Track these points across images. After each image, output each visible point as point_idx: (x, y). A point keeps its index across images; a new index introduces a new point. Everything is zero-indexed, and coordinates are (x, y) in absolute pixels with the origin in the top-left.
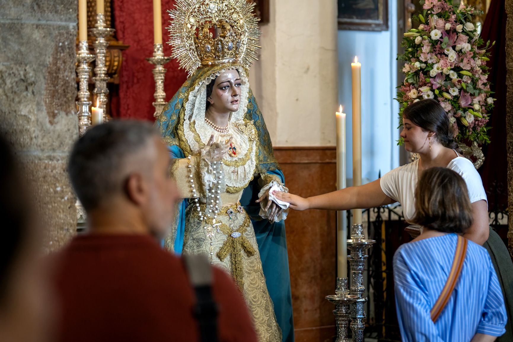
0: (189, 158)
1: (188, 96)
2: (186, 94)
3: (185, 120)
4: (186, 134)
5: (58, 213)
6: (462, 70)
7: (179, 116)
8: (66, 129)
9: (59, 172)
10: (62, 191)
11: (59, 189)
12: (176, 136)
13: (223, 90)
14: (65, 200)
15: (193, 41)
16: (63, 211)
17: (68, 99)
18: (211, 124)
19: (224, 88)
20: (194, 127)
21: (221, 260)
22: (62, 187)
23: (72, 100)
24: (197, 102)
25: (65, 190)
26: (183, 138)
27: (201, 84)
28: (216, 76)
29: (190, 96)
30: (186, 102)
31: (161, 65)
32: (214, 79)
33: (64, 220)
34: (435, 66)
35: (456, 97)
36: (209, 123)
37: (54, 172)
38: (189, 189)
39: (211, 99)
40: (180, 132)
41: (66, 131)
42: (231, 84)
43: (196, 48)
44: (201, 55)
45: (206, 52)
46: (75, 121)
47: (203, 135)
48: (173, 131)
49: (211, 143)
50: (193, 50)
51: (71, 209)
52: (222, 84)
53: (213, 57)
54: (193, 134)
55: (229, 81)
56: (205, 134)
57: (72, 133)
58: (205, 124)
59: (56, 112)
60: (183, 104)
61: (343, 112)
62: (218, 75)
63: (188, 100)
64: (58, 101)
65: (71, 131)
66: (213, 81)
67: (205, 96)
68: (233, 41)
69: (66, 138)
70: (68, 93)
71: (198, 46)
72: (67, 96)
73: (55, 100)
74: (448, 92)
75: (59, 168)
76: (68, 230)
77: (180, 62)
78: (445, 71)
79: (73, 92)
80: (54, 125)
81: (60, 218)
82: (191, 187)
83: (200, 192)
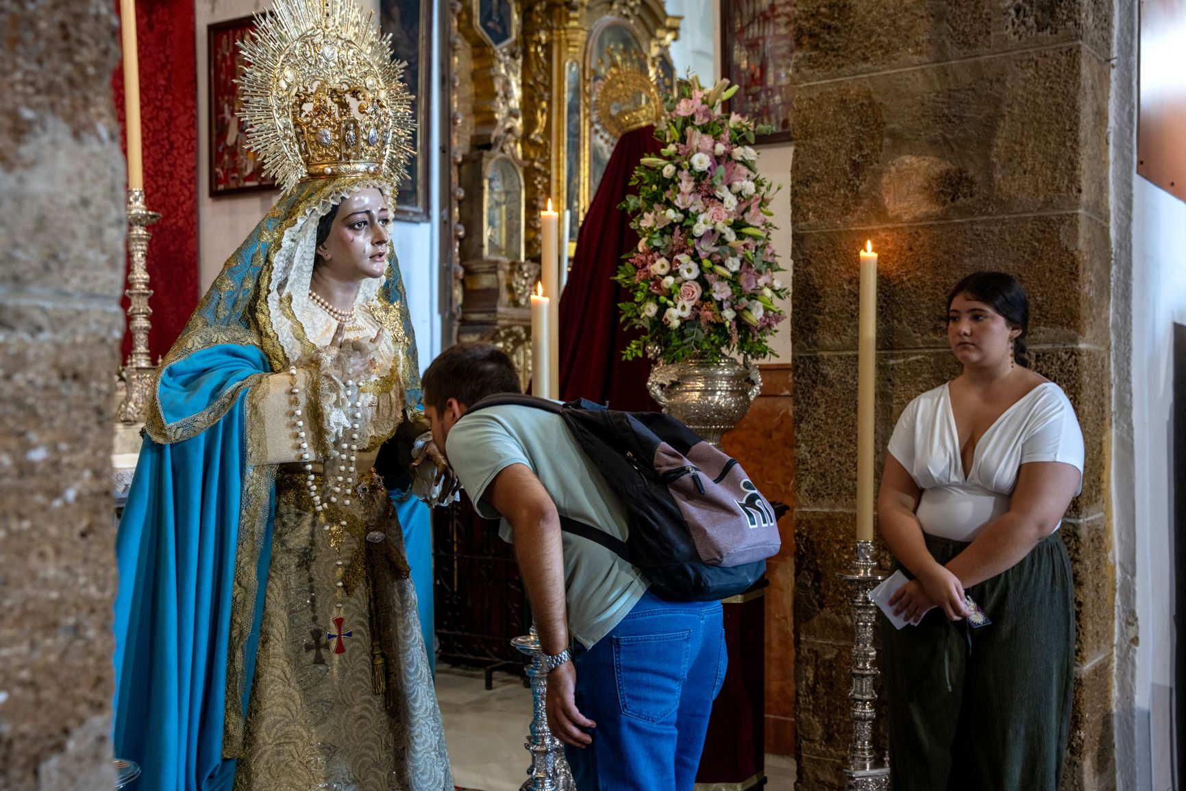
0: (294, 372)
1: (280, 238)
2: (276, 235)
3: (269, 292)
4: (274, 322)
5: (34, 561)
6: (748, 226)
7: (258, 281)
8: (71, 197)
9: (40, 381)
10: (55, 465)
11: (38, 455)
12: (252, 325)
13: (355, 229)
14: (66, 504)
15: (290, 121)
16: (58, 552)
17: (81, 68)
18: (323, 304)
19: (357, 226)
20: (290, 307)
21: (348, 594)
22: (53, 447)
23: (99, 77)
24: (298, 255)
25: (65, 460)
26: (269, 330)
27: (308, 212)
28: (343, 198)
29: (284, 239)
30: (275, 252)
31: (141, 225)
32: (337, 204)
33: (62, 587)
34: (702, 218)
35: (735, 274)
36: (318, 301)
37: (19, 378)
38: (292, 442)
39: (325, 249)
40: (260, 317)
41: (73, 207)
42: (371, 217)
43: (297, 135)
44: (307, 152)
45: (319, 143)
46: (114, 170)
47: (310, 324)
48: (244, 316)
49: (340, 339)
50: (291, 139)
51: (91, 537)
52: (353, 217)
53: (335, 156)
54: (289, 322)
55: (368, 212)
56: (314, 324)
57: (99, 218)
58: (311, 303)
59: (28, 114)
60: (268, 256)
61: (544, 295)
62: (348, 197)
63: (280, 246)
64: (34, 67)
65: (93, 209)
66: (335, 208)
67: (313, 243)
68: (377, 127)
69: (73, 235)
70: (81, 43)
71: (302, 132)
72: (78, 58)
73: (20, 60)
74: (722, 264)
75: (43, 366)
76: (77, 629)
77: (265, 161)
78: (720, 226)
79: (103, 46)
80: (19, 172)
81: (46, 583)
82: (297, 436)
83: (316, 449)
